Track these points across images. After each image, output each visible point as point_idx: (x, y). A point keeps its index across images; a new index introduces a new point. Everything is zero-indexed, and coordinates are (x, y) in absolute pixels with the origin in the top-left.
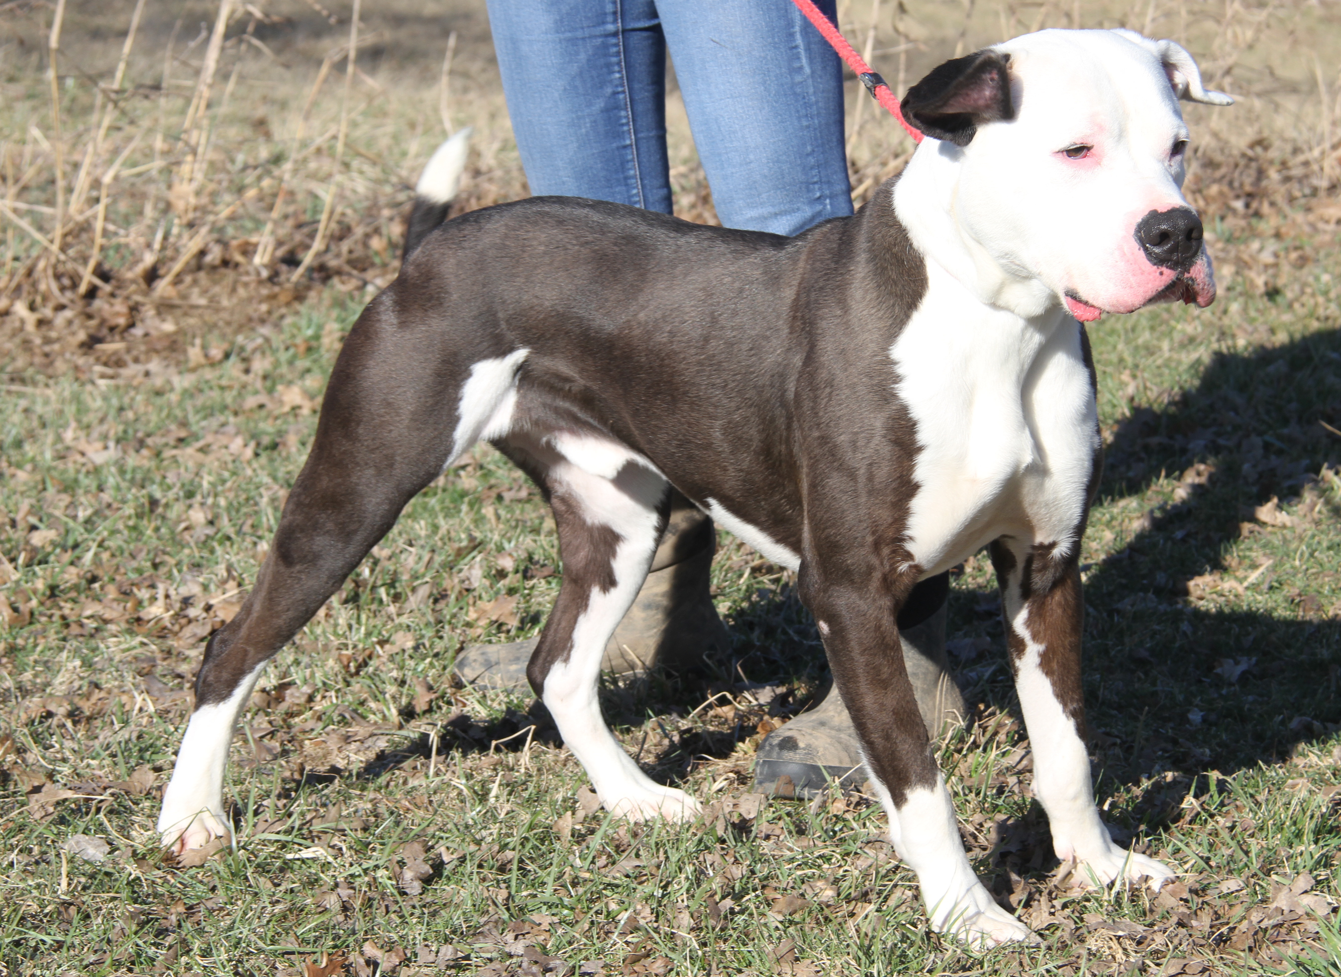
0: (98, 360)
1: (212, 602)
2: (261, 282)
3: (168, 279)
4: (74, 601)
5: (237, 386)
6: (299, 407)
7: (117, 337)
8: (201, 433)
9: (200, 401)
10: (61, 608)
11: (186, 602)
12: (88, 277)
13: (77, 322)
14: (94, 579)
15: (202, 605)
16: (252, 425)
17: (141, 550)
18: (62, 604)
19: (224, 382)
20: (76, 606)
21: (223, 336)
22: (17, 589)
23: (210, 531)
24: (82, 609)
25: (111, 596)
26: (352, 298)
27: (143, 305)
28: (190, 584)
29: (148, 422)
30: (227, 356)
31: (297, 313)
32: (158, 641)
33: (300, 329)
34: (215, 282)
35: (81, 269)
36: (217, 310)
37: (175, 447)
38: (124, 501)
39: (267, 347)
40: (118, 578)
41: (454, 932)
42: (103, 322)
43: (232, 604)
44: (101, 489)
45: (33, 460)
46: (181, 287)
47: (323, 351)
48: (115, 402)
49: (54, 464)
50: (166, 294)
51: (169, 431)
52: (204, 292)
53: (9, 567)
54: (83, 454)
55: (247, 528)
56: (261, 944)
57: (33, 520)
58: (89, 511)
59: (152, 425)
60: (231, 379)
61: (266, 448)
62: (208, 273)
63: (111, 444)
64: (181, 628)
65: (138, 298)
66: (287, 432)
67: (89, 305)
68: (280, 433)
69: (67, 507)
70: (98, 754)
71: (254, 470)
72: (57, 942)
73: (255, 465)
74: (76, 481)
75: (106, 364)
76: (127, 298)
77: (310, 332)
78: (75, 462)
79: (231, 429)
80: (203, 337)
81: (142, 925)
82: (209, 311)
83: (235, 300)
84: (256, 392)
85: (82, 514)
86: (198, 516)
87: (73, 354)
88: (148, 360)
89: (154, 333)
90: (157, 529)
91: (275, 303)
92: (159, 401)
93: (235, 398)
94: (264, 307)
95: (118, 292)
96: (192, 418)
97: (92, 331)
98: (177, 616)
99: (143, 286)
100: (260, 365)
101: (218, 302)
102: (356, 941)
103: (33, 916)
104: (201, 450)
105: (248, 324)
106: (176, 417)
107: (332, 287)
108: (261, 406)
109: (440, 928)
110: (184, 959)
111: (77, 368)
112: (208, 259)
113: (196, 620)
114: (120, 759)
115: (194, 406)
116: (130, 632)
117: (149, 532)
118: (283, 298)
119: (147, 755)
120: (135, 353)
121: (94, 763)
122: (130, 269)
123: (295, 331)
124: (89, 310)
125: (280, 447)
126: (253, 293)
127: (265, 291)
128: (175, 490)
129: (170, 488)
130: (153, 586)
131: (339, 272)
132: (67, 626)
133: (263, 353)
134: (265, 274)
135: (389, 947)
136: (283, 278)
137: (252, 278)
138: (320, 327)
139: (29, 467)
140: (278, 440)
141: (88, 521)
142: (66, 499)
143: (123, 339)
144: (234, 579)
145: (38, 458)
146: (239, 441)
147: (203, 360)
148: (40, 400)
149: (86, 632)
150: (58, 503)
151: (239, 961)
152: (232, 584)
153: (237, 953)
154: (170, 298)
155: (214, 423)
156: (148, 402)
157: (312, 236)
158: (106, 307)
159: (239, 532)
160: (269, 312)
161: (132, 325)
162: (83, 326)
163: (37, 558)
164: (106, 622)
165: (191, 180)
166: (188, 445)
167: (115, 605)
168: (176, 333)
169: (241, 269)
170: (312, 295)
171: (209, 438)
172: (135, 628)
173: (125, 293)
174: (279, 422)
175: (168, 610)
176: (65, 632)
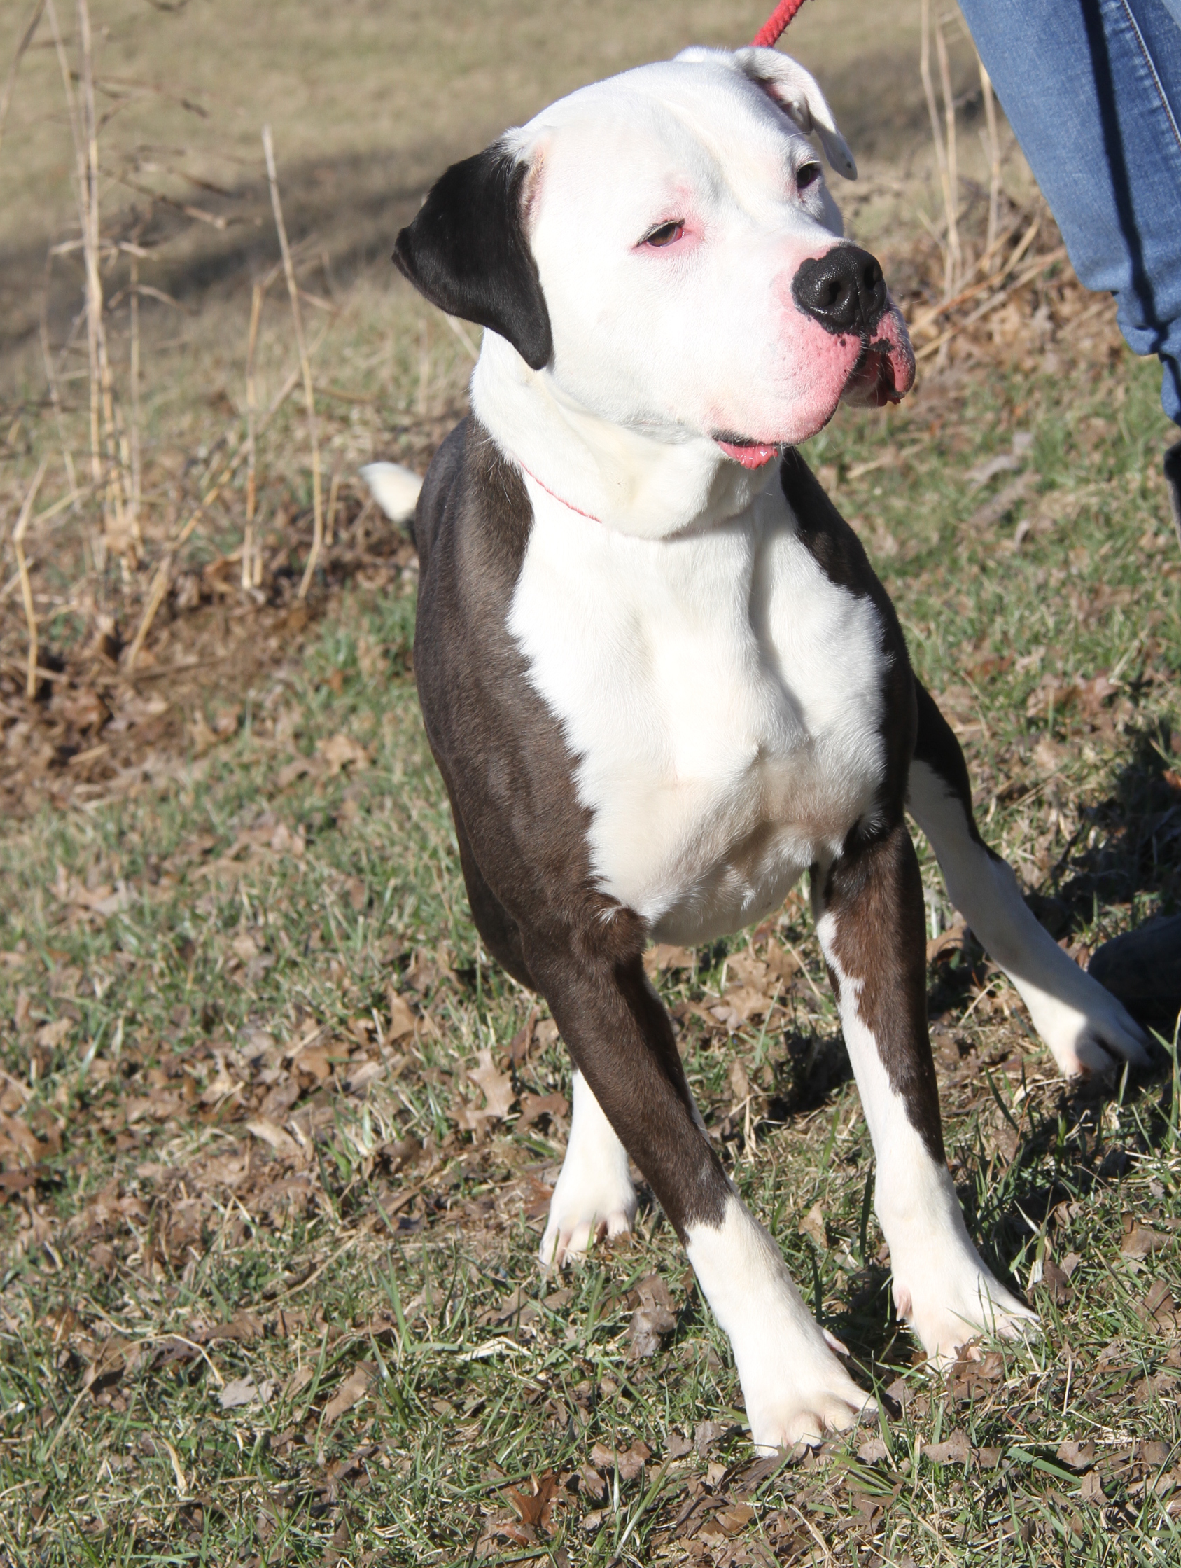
0: (77, 778)
1: (291, 1054)
2: (259, 611)
3: (138, 642)
4: (113, 1105)
5: (264, 759)
6: (352, 762)
7: (95, 740)
8: (231, 835)
9: (220, 792)
10: (99, 1120)
11: (257, 1064)
12: (33, 672)
13: (36, 736)
14: (132, 1069)
15: (278, 1062)
16: (295, 804)
17: (182, 1013)
18: (99, 1114)
19: (247, 758)
20: (118, 1111)
21: (231, 699)
22: (35, 1113)
23: (268, 961)
24: (126, 1114)
25: (158, 1086)
26: (385, 593)
27: (115, 687)
28: (256, 1040)
29: (160, 840)
30: (241, 722)
31: (319, 638)
32: (234, 1127)
33: (327, 659)
34: (200, 629)
35: (21, 665)
36: (214, 665)
37: (203, 863)
38: (151, 955)
39: (291, 695)
40: (163, 1058)
41: (707, 1401)
42: (70, 726)
43: (316, 1049)
44: (117, 947)
45: (24, 935)
46: (158, 648)
47: (365, 677)
48: (111, 827)
49: (53, 932)
50: (141, 664)
51: (189, 844)
52: (189, 647)
53: (18, 1086)
54: (86, 908)
55: (315, 943)
56: (455, 1489)
57: (37, 1014)
58: (108, 981)
59: (165, 843)
60: (254, 751)
61: (321, 830)
62: (187, 620)
63: (121, 885)
64: (260, 1101)
65: (106, 680)
66: (343, 800)
67: (45, 708)
68: (336, 804)
69: (78, 985)
70: (187, 1299)
71: (308, 863)
72: (191, 1560)
73: (310, 857)
74: (84, 947)
75: (89, 780)
76: (92, 684)
77: (341, 657)
78: (79, 922)
79: (268, 818)
80: (204, 708)
81: (292, 1507)
82: (203, 671)
83: (232, 645)
84: (290, 760)
85: (100, 990)
86: (246, 946)
87: (43, 779)
88: (142, 759)
89: (140, 720)
90: (200, 979)
91: (286, 633)
92: (165, 809)
93: (265, 777)
94: (273, 643)
95: (78, 680)
96: (216, 818)
97: (58, 742)
98: (249, 1087)
99: (110, 663)
100: (286, 724)
101: (213, 654)
102: (580, 1449)
103: (152, 1535)
104: (237, 858)
105: (258, 672)
106: (194, 823)
107: (355, 587)
108: (302, 776)
109: (688, 1401)
110: (359, 1538)
111: (53, 798)
112: (183, 600)
113: (276, 1083)
114: (216, 1296)
115: (215, 803)
116: (194, 1124)
117: (189, 986)
118: (294, 623)
119: (252, 1281)
120: (123, 754)
121: (184, 1311)
122: (84, 646)
123: (322, 662)
124: (47, 715)
125: (340, 823)
126: (255, 629)
127: (268, 621)
128: (212, 921)
129: (204, 919)
130: (210, 1056)
131: (359, 566)
132: (112, 1140)
133: (287, 704)
134: (261, 597)
135: (624, 1444)
136: (287, 595)
137: (248, 607)
138: (353, 647)
139: (21, 946)
140: (334, 814)
141: (110, 995)
142: (75, 973)
143: (102, 740)
144: (309, 1015)
145: (31, 930)
146: (282, 831)
147: (212, 738)
148: (15, 854)
149: (138, 1142)
150: (66, 981)
151: (430, 1520)
152: (309, 1023)
153: (427, 1510)
154: (148, 668)
155: (248, 815)
156: (154, 815)
157: (310, 530)
158: (68, 704)
159: (306, 952)
160: (282, 648)
161: (109, 718)
162: (46, 739)
163: (53, 1063)
164: (161, 1120)
165: (125, 502)
166: (219, 855)
167: (166, 1096)
168: (169, 711)
169: (230, 601)
170: (332, 606)
171: (244, 838)
172: (201, 1118)
173: (86, 679)
174: (330, 789)
175: (235, 1083)
176: (112, 1149)
